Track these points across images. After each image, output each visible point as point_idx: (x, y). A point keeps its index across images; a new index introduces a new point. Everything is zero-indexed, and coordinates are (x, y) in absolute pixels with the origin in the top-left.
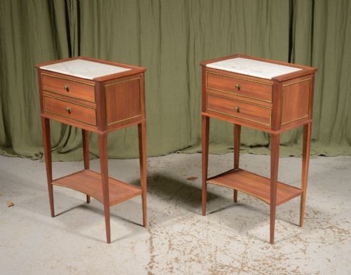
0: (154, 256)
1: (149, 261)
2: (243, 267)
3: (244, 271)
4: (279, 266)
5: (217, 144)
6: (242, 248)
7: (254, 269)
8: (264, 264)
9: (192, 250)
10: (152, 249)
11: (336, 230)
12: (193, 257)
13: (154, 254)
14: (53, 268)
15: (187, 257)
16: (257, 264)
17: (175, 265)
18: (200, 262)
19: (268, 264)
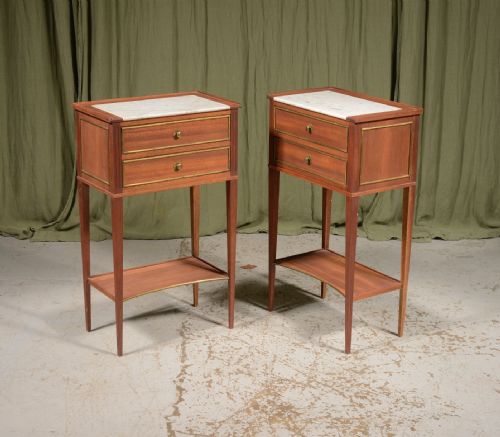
0: (186, 366)
1: (179, 372)
2: (309, 382)
3: (311, 386)
4: (361, 381)
5: (287, 220)
6: (311, 358)
7: (325, 385)
8: (339, 378)
9: (240, 360)
10: (184, 357)
11: (446, 337)
12: (241, 368)
13: (187, 363)
14: (43, 379)
15: (233, 368)
16: (329, 378)
17: (215, 378)
18: (250, 375)
19: (344, 378)
